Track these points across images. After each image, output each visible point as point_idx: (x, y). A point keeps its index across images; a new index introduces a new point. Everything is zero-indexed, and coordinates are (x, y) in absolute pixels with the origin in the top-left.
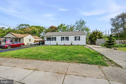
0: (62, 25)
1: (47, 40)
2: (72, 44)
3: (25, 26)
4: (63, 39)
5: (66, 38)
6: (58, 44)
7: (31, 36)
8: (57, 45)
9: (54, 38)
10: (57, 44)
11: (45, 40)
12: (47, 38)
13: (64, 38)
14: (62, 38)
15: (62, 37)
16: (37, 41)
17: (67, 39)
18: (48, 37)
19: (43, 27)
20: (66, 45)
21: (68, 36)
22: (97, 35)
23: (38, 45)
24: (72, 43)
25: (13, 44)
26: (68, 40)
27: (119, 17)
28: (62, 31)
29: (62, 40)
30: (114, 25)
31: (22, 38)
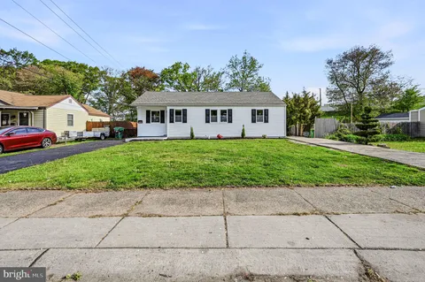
0: (176, 67)
1: (148, 121)
2: (243, 134)
3: (10, 59)
4: (210, 116)
5: (223, 112)
6: (195, 136)
7: (73, 101)
8: (192, 137)
9: (178, 113)
10: (192, 134)
11: (141, 122)
12: (148, 112)
13: (214, 113)
14: (207, 115)
15: (207, 111)
16: (102, 124)
17: (228, 116)
18: (152, 110)
19: (96, 69)
20: (225, 139)
21: (230, 108)
22: (306, 106)
23: (106, 138)
24: (243, 130)
25: (9, 135)
26: (230, 121)
27: (346, 57)
28: (176, 88)
29: (207, 121)
30: (334, 78)
31: (40, 108)
